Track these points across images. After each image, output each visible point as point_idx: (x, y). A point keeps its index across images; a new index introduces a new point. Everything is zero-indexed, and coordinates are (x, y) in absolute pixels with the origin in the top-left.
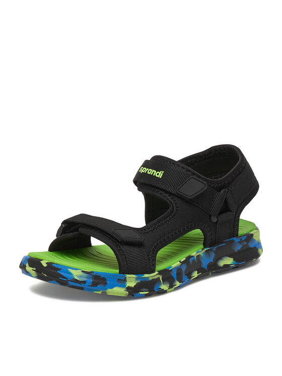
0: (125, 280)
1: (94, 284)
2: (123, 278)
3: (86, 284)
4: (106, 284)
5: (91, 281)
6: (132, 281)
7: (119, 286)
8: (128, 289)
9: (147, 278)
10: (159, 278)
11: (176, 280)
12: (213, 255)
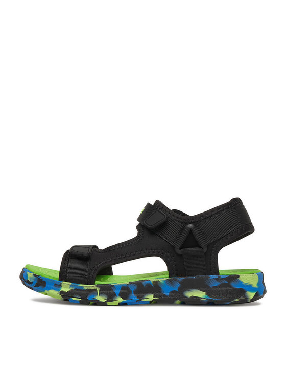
0: (60, 286)
1: (37, 285)
2: (59, 284)
3: (32, 285)
4: (45, 286)
5: (36, 282)
6: (66, 287)
7: (54, 290)
8: (62, 293)
9: (82, 287)
10: (96, 290)
11: (118, 296)
12: (178, 285)
